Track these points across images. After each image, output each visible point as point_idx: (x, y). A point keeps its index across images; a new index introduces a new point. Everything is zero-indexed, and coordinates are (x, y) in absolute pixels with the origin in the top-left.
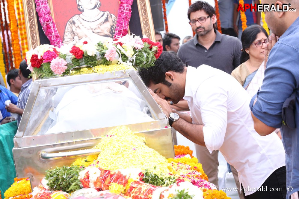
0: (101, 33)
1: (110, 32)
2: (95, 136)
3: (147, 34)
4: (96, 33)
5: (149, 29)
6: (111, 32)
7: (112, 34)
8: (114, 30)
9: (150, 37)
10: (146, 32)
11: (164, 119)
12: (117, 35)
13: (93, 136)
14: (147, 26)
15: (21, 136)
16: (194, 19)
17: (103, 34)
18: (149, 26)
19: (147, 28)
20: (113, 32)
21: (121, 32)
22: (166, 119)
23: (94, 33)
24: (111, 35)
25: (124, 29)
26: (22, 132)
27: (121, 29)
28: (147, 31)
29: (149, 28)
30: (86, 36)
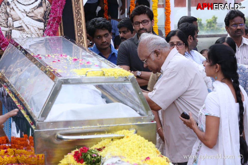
0: (35, 17)
1: (43, 17)
2: (99, 125)
3: (78, 23)
4: (30, 17)
5: (80, 19)
6: (45, 17)
7: (45, 19)
8: (47, 16)
9: (81, 26)
10: (77, 21)
11: (152, 115)
12: (51, 21)
13: (98, 124)
14: (78, 15)
15: (43, 121)
16: (137, 21)
17: (36, 18)
18: (81, 15)
19: (78, 17)
20: (47, 17)
21: (56, 19)
22: (153, 115)
23: (28, 17)
24: (44, 21)
25: (58, 16)
26: (44, 118)
27: (56, 16)
28: (79, 21)
29: (81, 17)
30: (20, 18)
